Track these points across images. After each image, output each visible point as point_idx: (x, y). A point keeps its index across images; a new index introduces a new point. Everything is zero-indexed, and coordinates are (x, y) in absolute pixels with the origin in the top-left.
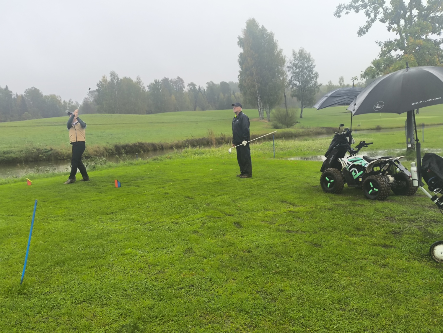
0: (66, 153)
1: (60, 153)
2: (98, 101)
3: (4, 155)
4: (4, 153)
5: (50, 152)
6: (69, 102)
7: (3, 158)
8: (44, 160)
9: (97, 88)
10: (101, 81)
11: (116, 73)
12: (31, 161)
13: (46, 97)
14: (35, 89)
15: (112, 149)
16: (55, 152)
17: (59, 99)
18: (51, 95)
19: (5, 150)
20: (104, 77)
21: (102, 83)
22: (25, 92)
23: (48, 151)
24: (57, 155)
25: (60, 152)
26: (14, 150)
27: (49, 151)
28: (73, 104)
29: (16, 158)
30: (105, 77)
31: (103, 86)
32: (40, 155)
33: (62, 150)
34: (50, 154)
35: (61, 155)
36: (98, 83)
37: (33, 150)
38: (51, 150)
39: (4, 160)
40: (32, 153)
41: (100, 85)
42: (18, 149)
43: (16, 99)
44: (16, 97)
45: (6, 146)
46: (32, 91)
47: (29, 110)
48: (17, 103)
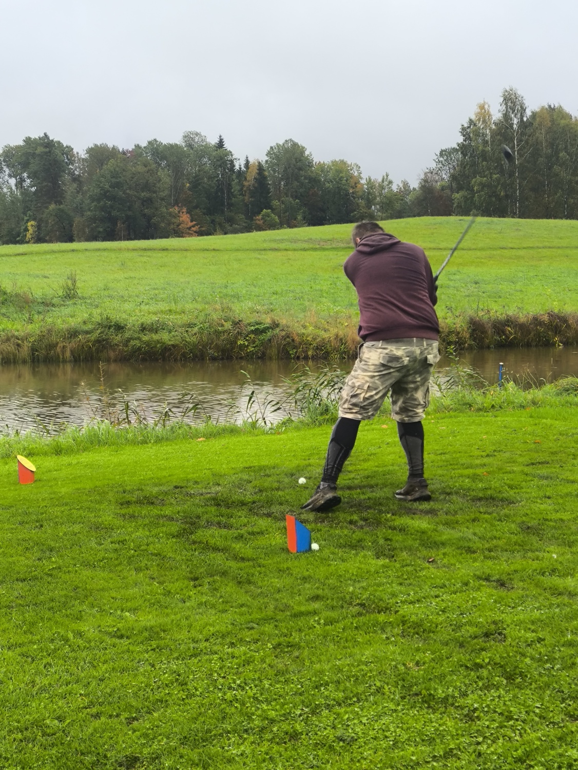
0: (314, 339)
1: (296, 338)
2: (460, 180)
3: (141, 336)
4: (143, 328)
5: (269, 334)
6: (383, 181)
7: (137, 343)
8: (250, 357)
9: (461, 139)
10: (473, 117)
11: (519, 92)
12: (214, 359)
13: (322, 167)
14: (295, 145)
15: (459, 329)
16: (283, 333)
17: (356, 174)
18: (334, 163)
19: (150, 319)
20: (482, 107)
21: (475, 125)
22: (268, 154)
23: (264, 331)
24: (289, 343)
25: (298, 335)
26: (171, 319)
27: (268, 328)
28: (395, 188)
29: (173, 345)
30: (486, 107)
31: (477, 133)
32: (240, 342)
33: (304, 327)
34: (270, 340)
35: (300, 344)
37: (223, 326)
38: (275, 325)
39: (139, 349)
40: (217, 333)
41: (470, 132)
42: (185, 319)
43: (244, 172)
44: (243, 168)
45: (163, 306)
46: (287, 151)
47: (275, 203)
48: (246, 184)
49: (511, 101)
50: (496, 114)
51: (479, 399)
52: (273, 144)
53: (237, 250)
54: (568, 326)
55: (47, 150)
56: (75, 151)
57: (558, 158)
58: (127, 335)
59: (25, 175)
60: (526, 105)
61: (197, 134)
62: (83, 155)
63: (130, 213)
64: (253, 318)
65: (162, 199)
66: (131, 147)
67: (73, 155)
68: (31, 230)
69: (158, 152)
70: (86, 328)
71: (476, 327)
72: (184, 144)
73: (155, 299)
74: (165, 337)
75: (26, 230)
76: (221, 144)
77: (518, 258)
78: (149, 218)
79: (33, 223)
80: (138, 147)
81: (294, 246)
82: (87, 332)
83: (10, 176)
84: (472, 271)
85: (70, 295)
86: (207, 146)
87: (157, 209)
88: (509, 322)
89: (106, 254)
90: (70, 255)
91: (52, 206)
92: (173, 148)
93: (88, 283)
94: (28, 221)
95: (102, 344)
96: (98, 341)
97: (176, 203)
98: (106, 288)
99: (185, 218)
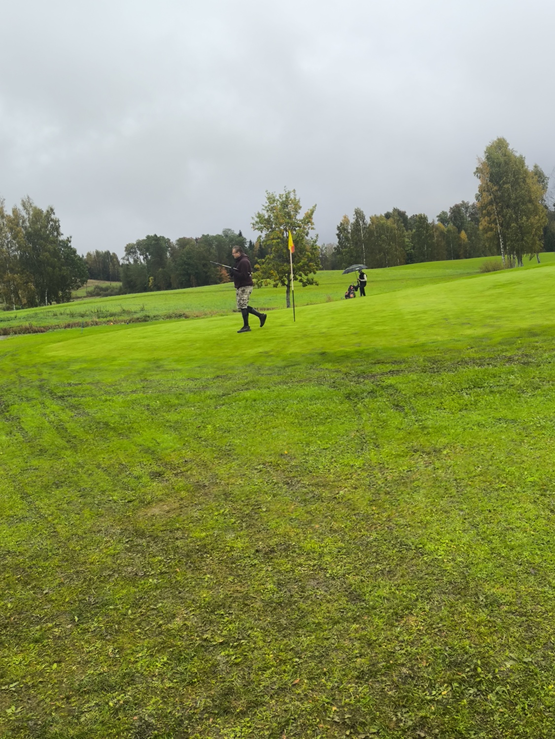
9: (337, 232)
10: (342, 222)
20: (345, 217)
21: (343, 225)
30: (347, 217)
31: (344, 229)
36: (339, 225)
41: (341, 228)
44: (249, 245)
49: (359, 214)
50: (352, 220)
56: (171, 241)
59: (148, 254)
60: (366, 215)
61: (229, 230)
62: (175, 243)
63: (197, 271)
66: (200, 236)
67: (170, 243)
68: (151, 281)
69: (206, 240)
72: (223, 235)
75: (149, 281)
76: (240, 234)
78: (206, 273)
79: (152, 278)
80: (203, 236)
83: (140, 255)
86: (234, 236)
87: (209, 269)
91: (160, 269)
94: (150, 277)
99: (224, 272)
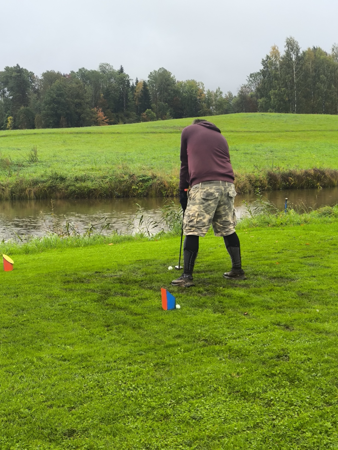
1: (166, 185)
2: (262, 91)
3: (76, 184)
4: (77, 179)
5: (151, 182)
6: (217, 92)
7: (73, 188)
8: (139, 196)
9: (262, 67)
10: (269, 55)
12: (118, 197)
13: (181, 84)
14: (165, 71)
15: (262, 179)
16: (159, 182)
17: (201, 88)
18: (188, 82)
19: (80, 174)
20: (274, 48)
21: (270, 59)
22: (149, 76)
23: (148, 180)
24: (162, 188)
25: (167, 182)
26: (93, 174)
27: (150, 179)
28: (224, 96)
29: (94, 189)
30: (276, 48)
31: (271, 64)
32: (133, 187)
33: (171, 178)
34: (151, 186)
35: (169, 188)
36: (265, 59)
37: (123, 177)
38: (154, 177)
39: (75, 191)
40: (120, 182)
41: (267, 63)
42: (101, 173)
43: (135, 87)
44: (135, 85)
45: (88, 166)
46: (160, 75)
47: (153, 105)
48: (136, 94)
49: (291, 45)
50: (282, 53)
51: (274, 220)
52: (152, 71)
53: (132, 133)
54: (325, 177)
55: (19, 74)
56: (35, 75)
57: (319, 78)
58: (67, 183)
59: (6, 89)
60: (300, 47)
61: (107, 65)
62: (40, 77)
63: (68, 112)
64: (141, 173)
65: (87, 103)
66: (68, 73)
67: (34, 77)
68: (10, 122)
69: (85, 75)
70: (43, 179)
71: (271, 177)
72: (100, 71)
73: (83, 162)
74: (89, 184)
75: (7, 122)
76: (122, 70)
77: (296, 137)
78: (79, 115)
79: (11, 117)
80: (72, 72)
81: (165, 130)
82: (44, 182)
84: (269, 145)
85: (33, 160)
86: (113, 72)
87: (84, 109)
88: (291, 174)
89: (54, 135)
90: (33, 136)
91: (22, 108)
92: (93, 73)
93: (44, 153)
94: (8, 116)
95: (53, 189)
96: (50, 187)
97: (96, 106)
98: (55, 156)
99: (101, 114)
